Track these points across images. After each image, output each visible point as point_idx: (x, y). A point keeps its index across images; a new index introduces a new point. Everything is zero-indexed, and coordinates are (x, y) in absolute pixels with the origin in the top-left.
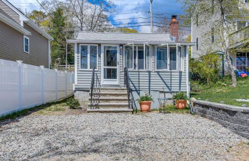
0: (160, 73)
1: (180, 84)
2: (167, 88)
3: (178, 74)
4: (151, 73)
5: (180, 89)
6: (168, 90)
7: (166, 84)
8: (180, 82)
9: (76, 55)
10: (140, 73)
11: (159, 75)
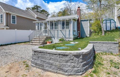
0: (62, 31)
1: (69, 35)
2: (64, 36)
3: (68, 31)
4: (59, 31)
5: (69, 37)
6: (64, 37)
7: (64, 35)
8: (69, 34)
9: (36, 26)
10: (55, 31)
11: (61, 31)
